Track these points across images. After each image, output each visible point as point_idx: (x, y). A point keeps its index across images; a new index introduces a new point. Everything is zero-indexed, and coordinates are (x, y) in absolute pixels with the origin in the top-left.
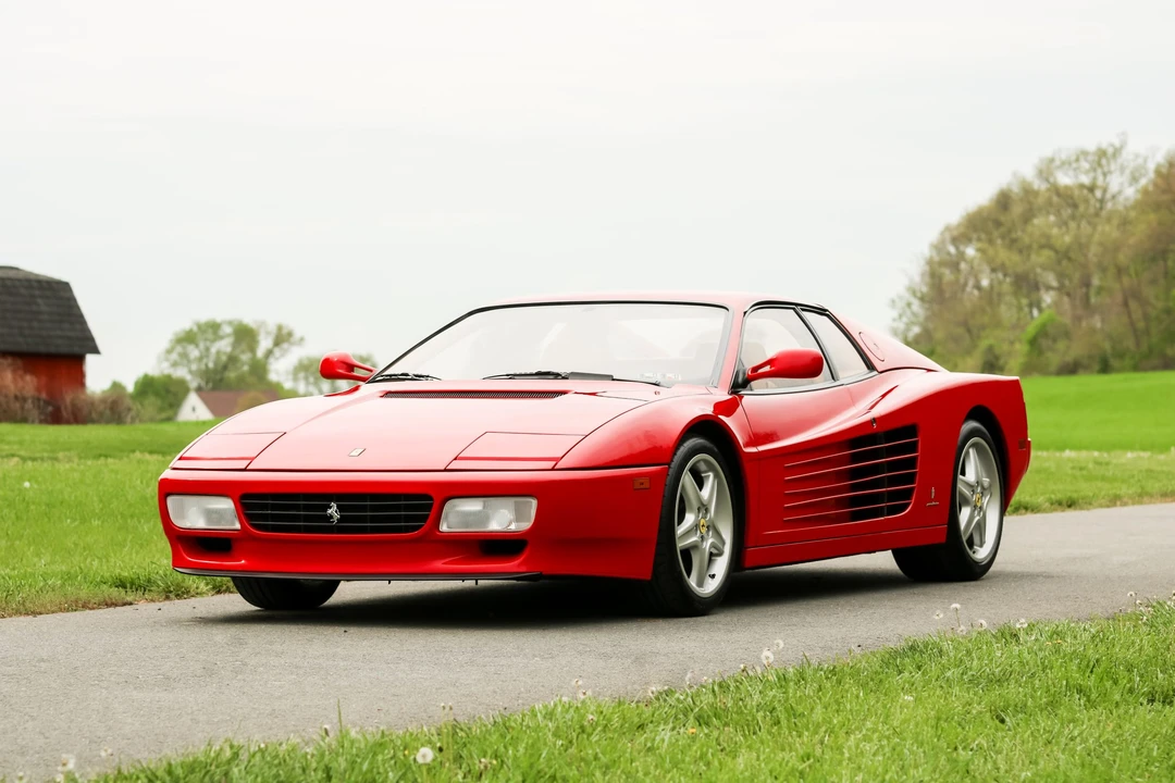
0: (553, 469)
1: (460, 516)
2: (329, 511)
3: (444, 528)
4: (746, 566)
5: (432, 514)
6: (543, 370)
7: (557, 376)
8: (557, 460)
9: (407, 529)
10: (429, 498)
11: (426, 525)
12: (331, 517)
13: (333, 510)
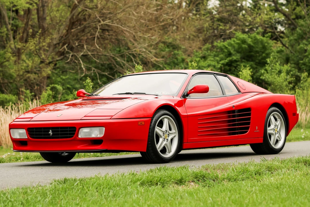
0: (110, 119)
1: (84, 133)
2: (49, 132)
3: (80, 136)
4: (184, 148)
5: (76, 132)
6: (127, 92)
7: (131, 94)
8: (112, 116)
9: (70, 137)
10: (75, 128)
11: (75, 136)
12: (50, 134)
13: (51, 132)
